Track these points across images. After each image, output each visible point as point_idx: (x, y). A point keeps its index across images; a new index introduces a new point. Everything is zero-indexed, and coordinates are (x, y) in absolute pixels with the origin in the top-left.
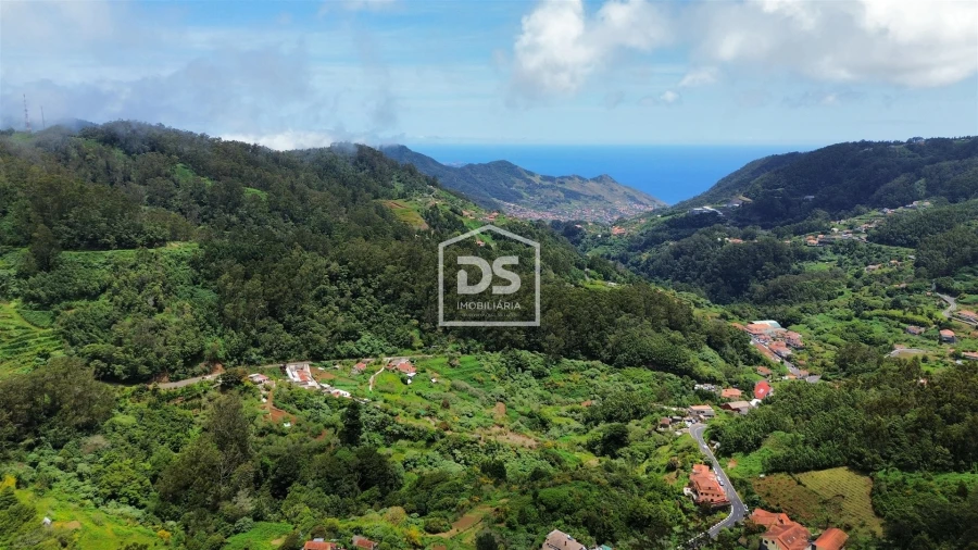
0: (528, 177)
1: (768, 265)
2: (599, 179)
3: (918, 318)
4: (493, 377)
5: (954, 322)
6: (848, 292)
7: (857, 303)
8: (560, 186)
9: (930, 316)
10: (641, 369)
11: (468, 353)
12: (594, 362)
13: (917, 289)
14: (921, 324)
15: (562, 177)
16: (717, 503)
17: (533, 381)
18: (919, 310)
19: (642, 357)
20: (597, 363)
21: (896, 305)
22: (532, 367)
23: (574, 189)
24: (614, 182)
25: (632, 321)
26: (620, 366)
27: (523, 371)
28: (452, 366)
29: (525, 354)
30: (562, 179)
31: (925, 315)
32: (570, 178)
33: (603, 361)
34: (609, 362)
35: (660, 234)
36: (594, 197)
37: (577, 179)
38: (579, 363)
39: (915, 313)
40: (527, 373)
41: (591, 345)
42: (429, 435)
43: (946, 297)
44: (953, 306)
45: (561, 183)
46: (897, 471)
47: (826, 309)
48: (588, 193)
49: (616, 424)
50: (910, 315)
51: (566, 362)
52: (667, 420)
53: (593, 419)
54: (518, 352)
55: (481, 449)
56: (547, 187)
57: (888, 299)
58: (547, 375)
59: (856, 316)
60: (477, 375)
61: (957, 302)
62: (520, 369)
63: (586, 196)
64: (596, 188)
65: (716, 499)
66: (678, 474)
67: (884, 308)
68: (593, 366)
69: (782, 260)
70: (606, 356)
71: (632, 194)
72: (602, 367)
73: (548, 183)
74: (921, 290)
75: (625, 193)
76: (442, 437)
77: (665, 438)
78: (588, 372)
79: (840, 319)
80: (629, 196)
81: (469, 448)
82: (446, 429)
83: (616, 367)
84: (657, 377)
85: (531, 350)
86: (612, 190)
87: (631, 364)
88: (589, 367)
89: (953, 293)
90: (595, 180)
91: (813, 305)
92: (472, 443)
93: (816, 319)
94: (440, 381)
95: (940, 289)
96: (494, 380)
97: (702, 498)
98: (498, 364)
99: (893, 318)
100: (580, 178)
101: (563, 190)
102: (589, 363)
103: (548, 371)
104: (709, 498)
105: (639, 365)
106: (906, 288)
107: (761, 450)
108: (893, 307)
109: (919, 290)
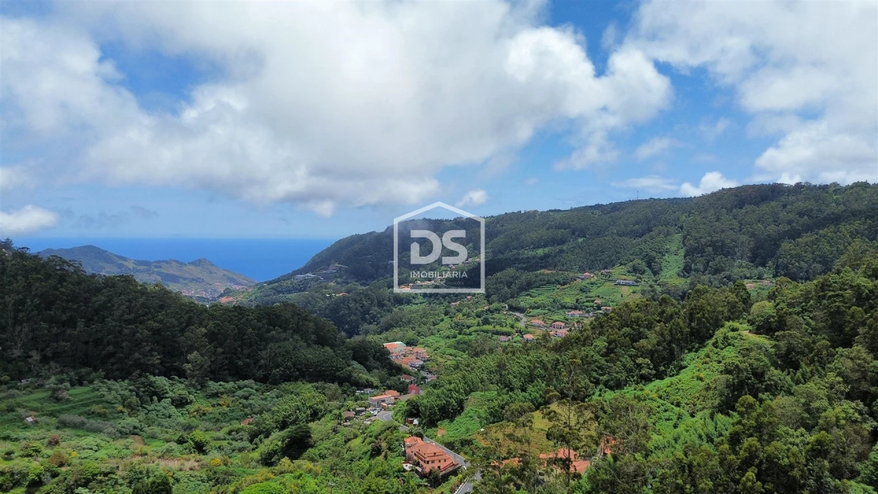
0: (120, 262)
1: (375, 310)
2: (197, 263)
3: (505, 329)
4: (120, 408)
5: (529, 329)
6: (446, 319)
7: (457, 325)
8: (156, 270)
9: (512, 327)
10: (300, 383)
11: (81, 384)
12: (246, 382)
13: (496, 310)
14: (508, 334)
15: (159, 262)
16: (445, 469)
17: (173, 410)
18: (504, 324)
19: (298, 370)
20: (250, 382)
21: (486, 322)
22: (171, 394)
23: (171, 272)
24: (213, 265)
25: (284, 336)
26: (276, 383)
27: (159, 401)
28: (58, 400)
29: (161, 381)
30: (158, 264)
31: (508, 326)
32: (167, 262)
33: (255, 380)
34: (263, 380)
35: (269, 298)
36: (193, 280)
37: (174, 263)
38: (231, 385)
39: (502, 326)
40: (166, 402)
41: (240, 363)
42: (31, 477)
43: (518, 314)
44: (525, 319)
45: (157, 267)
46: (609, 392)
47: (435, 331)
48: (186, 275)
49: (292, 428)
50: (498, 328)
51: (213, 386)
52: (352, 414)
53: (261, 432)
54: (152, 378)
55: (120, 481)
56: (142, 271)
57: (478, 319)
58: (191, 402)
59: (460, 334)
60: (96, 408)
61: (526, 316)
62: (155, 398)
63: (185, 279)
64: (196, 272)
65: (443, 465)
66: (386, 457)
67: (479, 325)
68: (245, 386)
69: (384, 305)
70: (260, 373)
71: (231, 276)
72: (256, 387)
73: (142, 267)
74: (499, 310)
75: (224, 275)
76: (55, 475)
77: (354, 431)
78: (240, 393)
79: (448, 337)
80: (228, 279)
81: (101, 482)
82: (61, 465)
83: (271, 383)
84: (317, 388)
85: (167, 374)
86: (211, 273)
87: (288, 379)
88: (240, 388)
89: (522, 310)
90: (192, 263)
91: (424, 329)
92: (106, 474)
93: (431, 339)
94: (38, 419)
95: (512, 308)
96: (121, 412)
97: (428, 468)
98: (127, 393)
99: (487, 332)
100: (177, 261)
101: (159, 274)
102: (241, 383)
103: (192, 397)
104: (436, 465)
105: (296, 380)
106: (489, 310)
107: (465, 411)
108: (484, 324)
109: (498, 310)
